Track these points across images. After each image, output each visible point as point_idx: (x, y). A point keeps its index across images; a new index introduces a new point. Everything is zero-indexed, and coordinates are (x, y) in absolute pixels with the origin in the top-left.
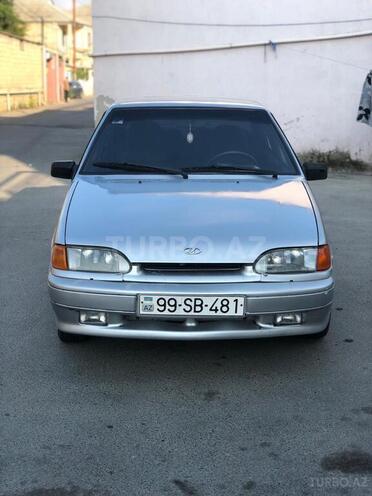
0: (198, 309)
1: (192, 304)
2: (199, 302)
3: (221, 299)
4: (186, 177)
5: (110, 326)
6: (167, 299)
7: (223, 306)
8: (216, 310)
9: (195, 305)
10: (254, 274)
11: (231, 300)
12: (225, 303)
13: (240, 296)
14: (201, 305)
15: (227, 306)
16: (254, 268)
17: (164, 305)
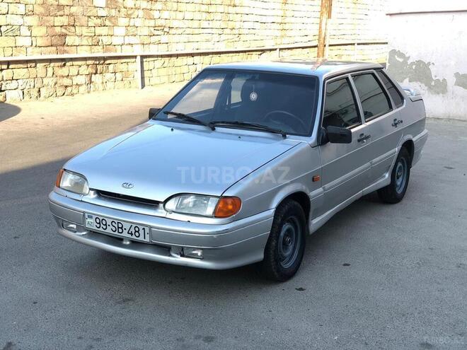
0: (120, 230)
1: (116, 226)
2: (120, 226)
3: (134, 226)
4: (214, 129)
5: (77, 233)
6: (101, 218)
7: (136, 231)
8: (132, 234)
9: (119, 228)
10: (163, 211)
11: (141, 228)
12: (137, 229)
13: (147, 226)
14: (122, 228)
15: (138, 232)
16: (164, 206)
17: (99, 223)
